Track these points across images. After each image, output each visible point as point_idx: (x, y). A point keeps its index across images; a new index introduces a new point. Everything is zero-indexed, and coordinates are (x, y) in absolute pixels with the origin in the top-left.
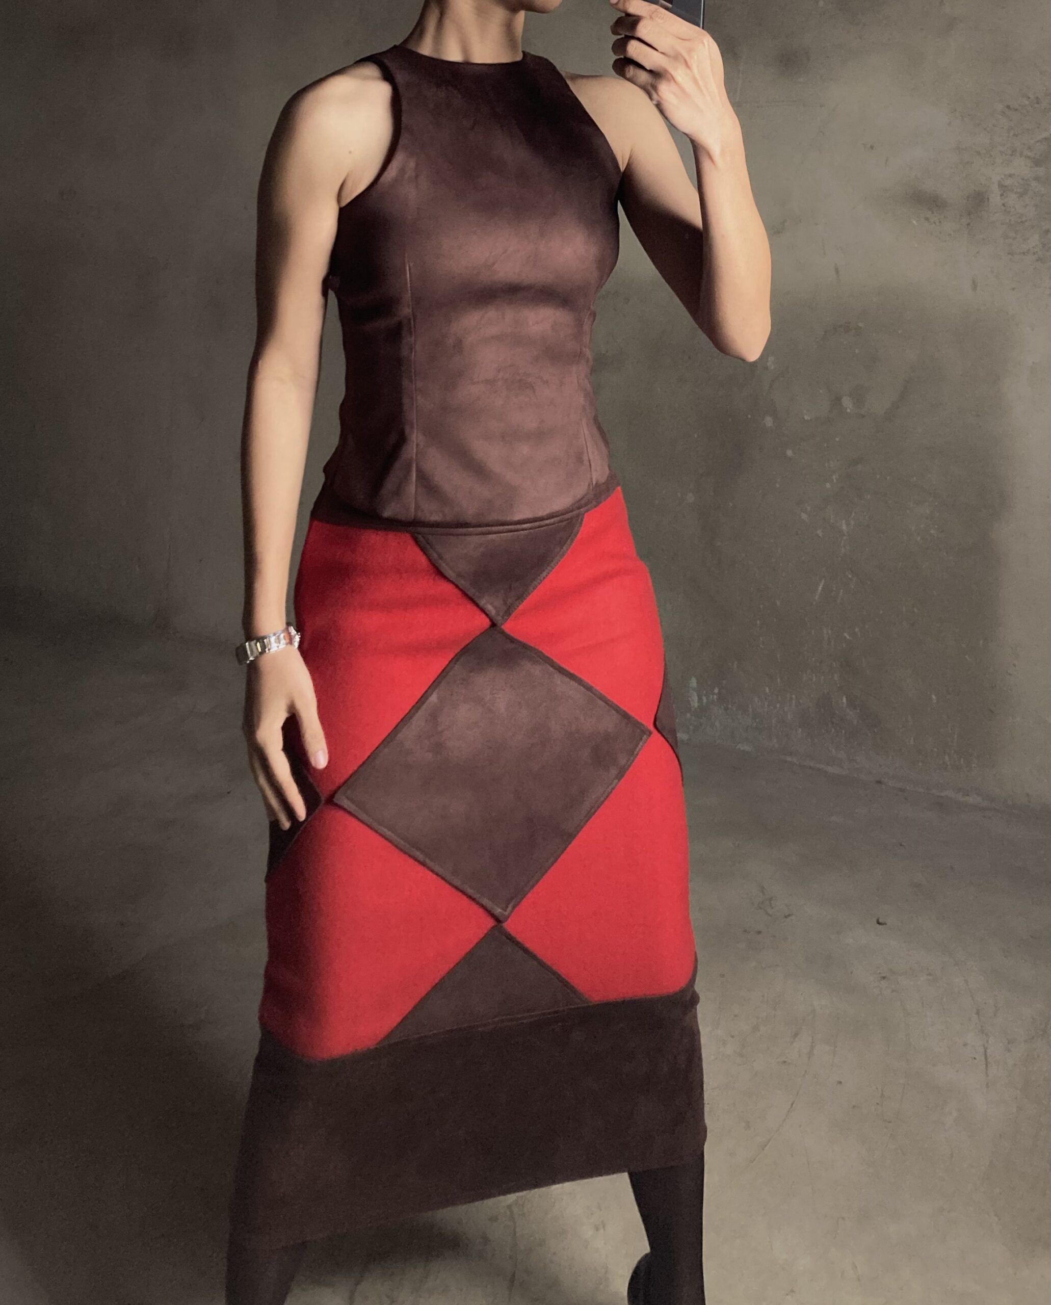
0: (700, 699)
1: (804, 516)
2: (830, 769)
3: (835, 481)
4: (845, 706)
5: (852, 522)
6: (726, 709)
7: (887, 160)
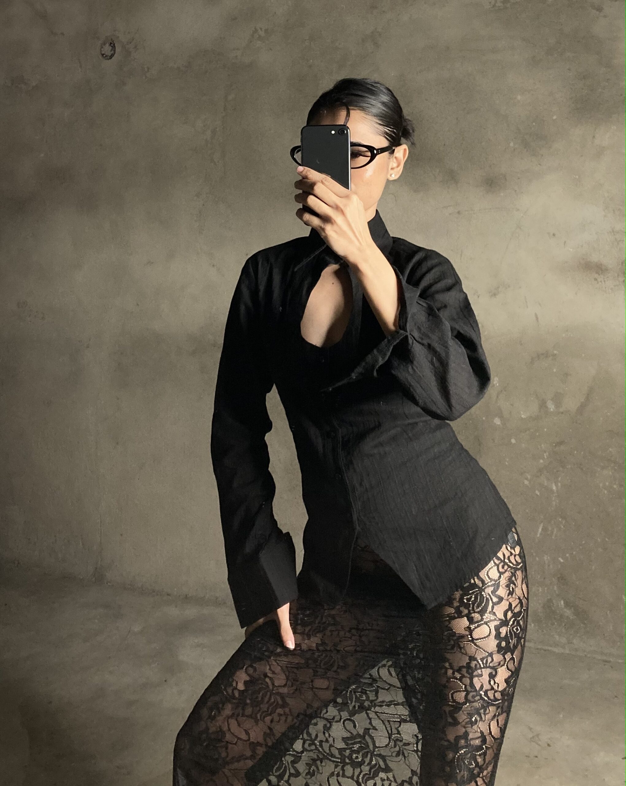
1: (526, 482)
2: (556, 650)
3: (546, 457)
4: (563, 607)
5: (559, 484)
7: (565, 242)
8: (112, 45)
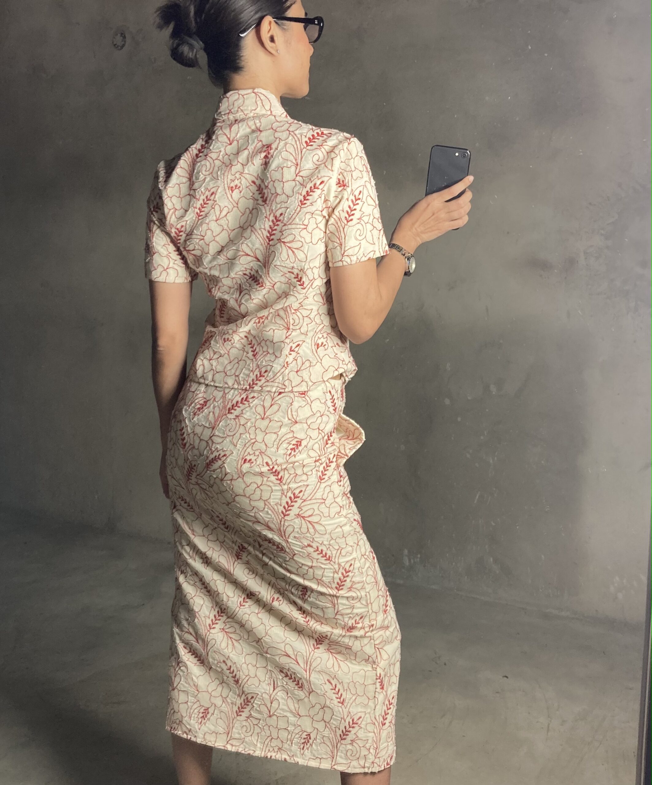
0: (410, 560)
1: (468, 456)
2: (482, 598)
3: (486, 434)
4: (492, 562)
5: (496, 458)
6: (424, 566)
7: (517, 240)
8: (123, 35)
